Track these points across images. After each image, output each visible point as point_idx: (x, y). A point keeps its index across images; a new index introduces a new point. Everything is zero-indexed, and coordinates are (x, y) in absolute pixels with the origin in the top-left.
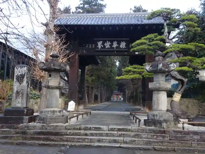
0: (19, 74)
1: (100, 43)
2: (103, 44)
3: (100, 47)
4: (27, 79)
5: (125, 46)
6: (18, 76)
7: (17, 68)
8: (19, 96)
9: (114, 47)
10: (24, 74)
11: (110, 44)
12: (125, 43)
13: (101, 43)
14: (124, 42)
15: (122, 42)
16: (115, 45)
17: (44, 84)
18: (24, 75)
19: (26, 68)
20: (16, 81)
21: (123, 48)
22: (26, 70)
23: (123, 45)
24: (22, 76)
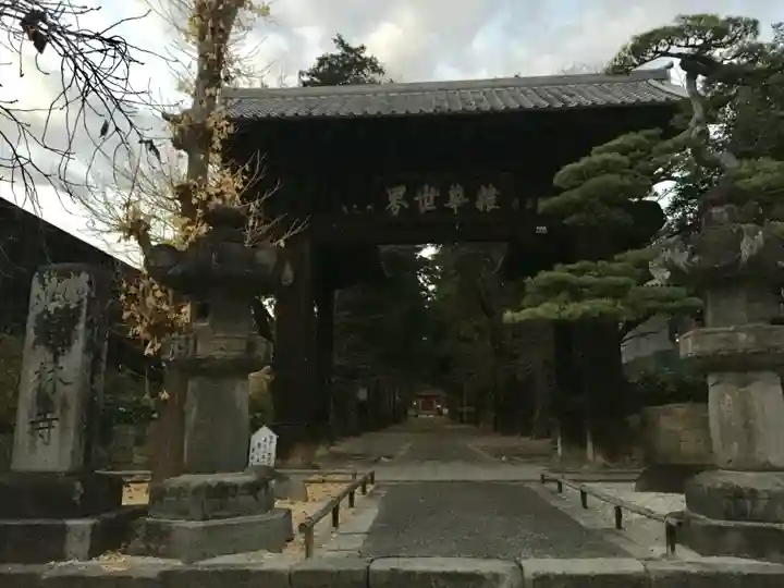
0: (51, 307)
1: (394, 194)
2: (408, 197)
3: (398, 207)
4: (90, 332)
5: (496, 204)
6: (45, 317)
7: (42, 281)
8: (49, 416)
9: (453, 210)
10: (73, 306)
11: (436, 198)
12: (494, 190)
13: (401, 193)
14: (490, 186)
15: (483, 187)
16: (456, 198)
17: (176, 350)
18: (77, 311)
19: (85, 277)
20: (35, 343)
21: (488, 210)
22: (87, 287)
23: (488, 198)
24: (68, 317)
